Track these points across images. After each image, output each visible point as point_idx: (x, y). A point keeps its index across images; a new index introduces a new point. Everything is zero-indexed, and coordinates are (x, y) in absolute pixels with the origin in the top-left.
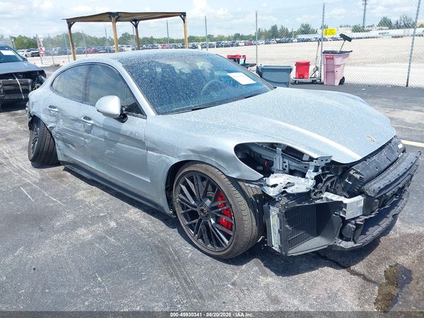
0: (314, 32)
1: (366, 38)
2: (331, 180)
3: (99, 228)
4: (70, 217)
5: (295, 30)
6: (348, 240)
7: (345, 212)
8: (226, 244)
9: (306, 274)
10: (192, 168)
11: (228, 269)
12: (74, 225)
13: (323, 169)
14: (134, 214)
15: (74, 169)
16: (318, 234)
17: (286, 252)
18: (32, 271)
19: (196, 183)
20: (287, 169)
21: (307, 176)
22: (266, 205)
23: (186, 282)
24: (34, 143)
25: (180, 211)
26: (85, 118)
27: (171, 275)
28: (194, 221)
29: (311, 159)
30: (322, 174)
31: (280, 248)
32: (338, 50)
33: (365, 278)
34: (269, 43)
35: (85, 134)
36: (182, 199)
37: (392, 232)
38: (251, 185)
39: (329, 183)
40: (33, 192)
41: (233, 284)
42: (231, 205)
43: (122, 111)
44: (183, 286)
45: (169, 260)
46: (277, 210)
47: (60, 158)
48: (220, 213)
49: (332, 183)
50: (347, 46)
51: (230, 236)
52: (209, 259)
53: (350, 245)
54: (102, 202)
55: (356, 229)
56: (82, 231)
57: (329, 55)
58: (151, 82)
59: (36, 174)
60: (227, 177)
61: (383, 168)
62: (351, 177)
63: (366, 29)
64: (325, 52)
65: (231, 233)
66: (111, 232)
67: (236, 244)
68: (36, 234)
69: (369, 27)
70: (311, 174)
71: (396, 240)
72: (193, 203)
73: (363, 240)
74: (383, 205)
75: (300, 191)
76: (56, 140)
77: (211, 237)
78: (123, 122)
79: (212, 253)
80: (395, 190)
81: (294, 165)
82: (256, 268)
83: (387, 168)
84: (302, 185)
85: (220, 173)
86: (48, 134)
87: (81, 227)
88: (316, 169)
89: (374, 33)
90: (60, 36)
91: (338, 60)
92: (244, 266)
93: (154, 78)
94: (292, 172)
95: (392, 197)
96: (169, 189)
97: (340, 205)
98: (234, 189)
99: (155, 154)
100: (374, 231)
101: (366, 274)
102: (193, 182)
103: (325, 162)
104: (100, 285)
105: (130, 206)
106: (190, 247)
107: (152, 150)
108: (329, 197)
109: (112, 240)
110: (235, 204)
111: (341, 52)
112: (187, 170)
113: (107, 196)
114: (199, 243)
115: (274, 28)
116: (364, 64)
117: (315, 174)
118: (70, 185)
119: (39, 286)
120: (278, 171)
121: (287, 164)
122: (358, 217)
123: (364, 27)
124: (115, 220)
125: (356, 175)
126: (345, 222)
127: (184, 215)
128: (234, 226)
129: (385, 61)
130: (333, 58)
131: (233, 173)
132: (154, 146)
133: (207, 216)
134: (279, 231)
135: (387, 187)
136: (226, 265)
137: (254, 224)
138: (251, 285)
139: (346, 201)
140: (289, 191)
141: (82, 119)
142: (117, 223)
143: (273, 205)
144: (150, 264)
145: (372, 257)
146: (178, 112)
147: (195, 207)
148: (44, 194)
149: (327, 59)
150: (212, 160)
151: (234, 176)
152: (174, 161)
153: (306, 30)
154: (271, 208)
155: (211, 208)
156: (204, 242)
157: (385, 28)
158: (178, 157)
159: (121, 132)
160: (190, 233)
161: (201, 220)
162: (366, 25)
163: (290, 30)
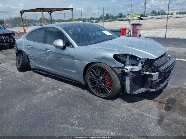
0: (125, 17)
1: (146, 19)
2: (147, 67)
3: (56, 91)
4: (42, 88)
5: (116, 16)
6: (153, 88)
7: (152, 78)
8: (109, 92)
9: (139, 102)
10: (95, 65)
11: (110, 102)
12: (45, 91)
13: (144, 62)
14: (68, 86)
15: (38, 71)
16: (142, 87)
17: (132, 93)
18: (34, 107)
19: (97, 70)
20: (131, 64)
21: (139, 65)
22: (124, 77)
23: (95, 107)
24: (19, 62)
25: (89, 82)
26: (46, 49)
27: (89, 105)
28: (95, 85)
29: (140, 59)
30: (144, 65)
31: (130, 91)
32: (138, 23)
33: (159, 102)
34: (106, 22)
35: (45, 56)
36: (90, 77)
37: (167, 87)
38: (119, 69)
39: (146, 68)
40: (23, 80)
41: (113, 106)
42: (111, 77)
43: (64, 45)
44: (94, 108)
45: (86, 100)
46: (129, 78)
47: (32, 67)
48: (106, 81)
49: (147, 68)
50: (141, 22)
51: (111, 89)
52: (102, 99)
53: (154, 90)
54: (53, 83)
55: (156, 84)
56: (49, 93)
57: (134, 26)
58: (74, 34)
59: (21, 74)
60: (110, 67)
61: (164, 63)
62: (154, 66)
63: (146, 15)
64: (132, 24)
65: (111, 88)
66: (61, 92)
67: (113, 92)
68: (30, 95)
69: (147, 14)
70: (140, 65)
71: (169, 90)
72: (95, 78)
73: (158, 88)
74: (165, 76)
75: (137, 70)
76: (30, 59)
77: (103, 91)
78: (64, 50)
79: (103, 97)
80: (169, 70)
81: (133, 62)
82: (120, 101)
83: (166, 63)
84: (137, 69)
85: (107, 66)
86: (27, 57)
87: (48, 91)
88: (142, 63)
89: (149, 17)
90: (12, 19)
91: (138, 28)
92: (115, 100)
93: (75, 33)
94: (132, 65)
95: (168, 73)
96: (84, 74)
97: (150, 76)
98: (112, 71)
99: (79, 61)
100: (162, 86)
101: (160, 101)
102: (95, 70)
103: (145, 60)
104: (62, 109)
105: (66, 84)
106: (93, 96)
107: (77, 59)
108: (146, 73)
109: (62, 95)
110: (113, 77)
111: (139, 24)
112: (93, 66)
113: (55, 81)
114: (97, 94)
115: (108, 15)
116: (147, 29)
117: (142, 64)
118: (37, 78)
119: (38, 111)
120: (128, 65)
121: (131, 62)
122: (157, 80)
123: (145, 14)
124: (61, 89)
125: (155, 65)
126: (152, 81)
127: (91, 83)
128: (112, 85)
129: (155, 28)
130: (136, 27)
131: (112, 65)
132: (78, 58)
133: (101, 83)
134: (130, 85)
135: (167, 68)
136: (108, 101)
137: (120, 84)
138: (120, 106)
139: (153, 74)
140: (133, 70)
141: (45, 49)
142: (62, 89)
143: (127, 76)
144: (80, 102)
145: (161, 96)
146: (86, 45)
147: (96, 80)
148: (28, 81)
149: (133, 27)
150: (104, 61)
151: (113, 66)
152: (88, 63)
153: (121, 16)
154: (126, 77)
155: (103, 79)
156: (99, 93)
157: (154, 15)
158: (90, 61)
159: (63, 54)
160: (93, 90)
161: (98, 84)
162: (146, 14)
163: (114, 16)
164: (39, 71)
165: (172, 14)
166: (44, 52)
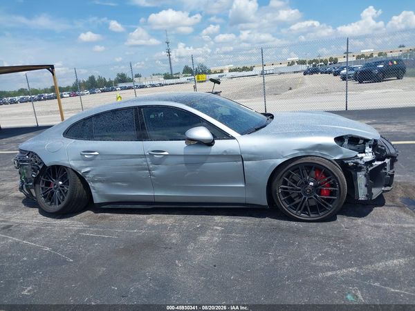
0: (130, 81)
5: (113, 79)
6: (386, 186)
8: (330, 207)
10: (297, 162)
22: (354, 173)
25: (281, 199)
26: (153, 151)
28: (296, 202)
29: (367, 141)
31: (366, 196)
34: (94, 93)
35: (152, 166)
36: (284, 189)
46: (364, 173)
51: (334, 200)
52: (315, 224)
63: (174, 76)
66: (226, 232)
69: (176, 74)
70: (368, 150)
76: (90, 183)
78: (212, 146)
85: (323, 159)
88: (370, 146)
89: (183, 79)
103: (373, 141)
104: (277, 256)
106: (294, 223)
108: (377, 163)
112: (293, 164)
114: (303, 216)
115: (92, 78)
117: (371, 149)
123: (172, 74)
126: (386, 174)
127: (286, 200)
128: (338, 192)
131: (335, 156)
134: (366, 186)
139: (386, 162)
141: (150, 152)
143: (360, 171)
144: (286, 237)
147: (300, 190)
150: (317, 152)
151: (337, 158)
152: (280, 161)
153: (122, 79)
154: (358, 173)
155: (315, 186)
156: (309, 215)
157: (189, 75)
158: (286, 157)
159: (211, 154)
160: (293, 213)
161: (305, 198)
162: (174, 73)
163: (108, 80)
164: (120, 206)
165: (222, 71)
166: (148, 159)
